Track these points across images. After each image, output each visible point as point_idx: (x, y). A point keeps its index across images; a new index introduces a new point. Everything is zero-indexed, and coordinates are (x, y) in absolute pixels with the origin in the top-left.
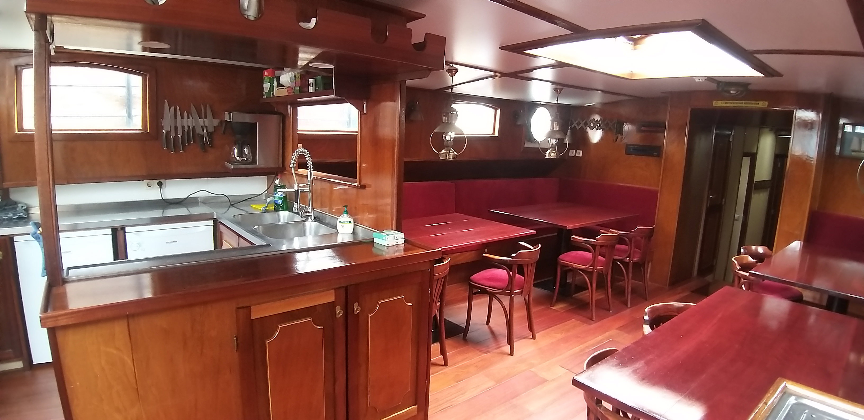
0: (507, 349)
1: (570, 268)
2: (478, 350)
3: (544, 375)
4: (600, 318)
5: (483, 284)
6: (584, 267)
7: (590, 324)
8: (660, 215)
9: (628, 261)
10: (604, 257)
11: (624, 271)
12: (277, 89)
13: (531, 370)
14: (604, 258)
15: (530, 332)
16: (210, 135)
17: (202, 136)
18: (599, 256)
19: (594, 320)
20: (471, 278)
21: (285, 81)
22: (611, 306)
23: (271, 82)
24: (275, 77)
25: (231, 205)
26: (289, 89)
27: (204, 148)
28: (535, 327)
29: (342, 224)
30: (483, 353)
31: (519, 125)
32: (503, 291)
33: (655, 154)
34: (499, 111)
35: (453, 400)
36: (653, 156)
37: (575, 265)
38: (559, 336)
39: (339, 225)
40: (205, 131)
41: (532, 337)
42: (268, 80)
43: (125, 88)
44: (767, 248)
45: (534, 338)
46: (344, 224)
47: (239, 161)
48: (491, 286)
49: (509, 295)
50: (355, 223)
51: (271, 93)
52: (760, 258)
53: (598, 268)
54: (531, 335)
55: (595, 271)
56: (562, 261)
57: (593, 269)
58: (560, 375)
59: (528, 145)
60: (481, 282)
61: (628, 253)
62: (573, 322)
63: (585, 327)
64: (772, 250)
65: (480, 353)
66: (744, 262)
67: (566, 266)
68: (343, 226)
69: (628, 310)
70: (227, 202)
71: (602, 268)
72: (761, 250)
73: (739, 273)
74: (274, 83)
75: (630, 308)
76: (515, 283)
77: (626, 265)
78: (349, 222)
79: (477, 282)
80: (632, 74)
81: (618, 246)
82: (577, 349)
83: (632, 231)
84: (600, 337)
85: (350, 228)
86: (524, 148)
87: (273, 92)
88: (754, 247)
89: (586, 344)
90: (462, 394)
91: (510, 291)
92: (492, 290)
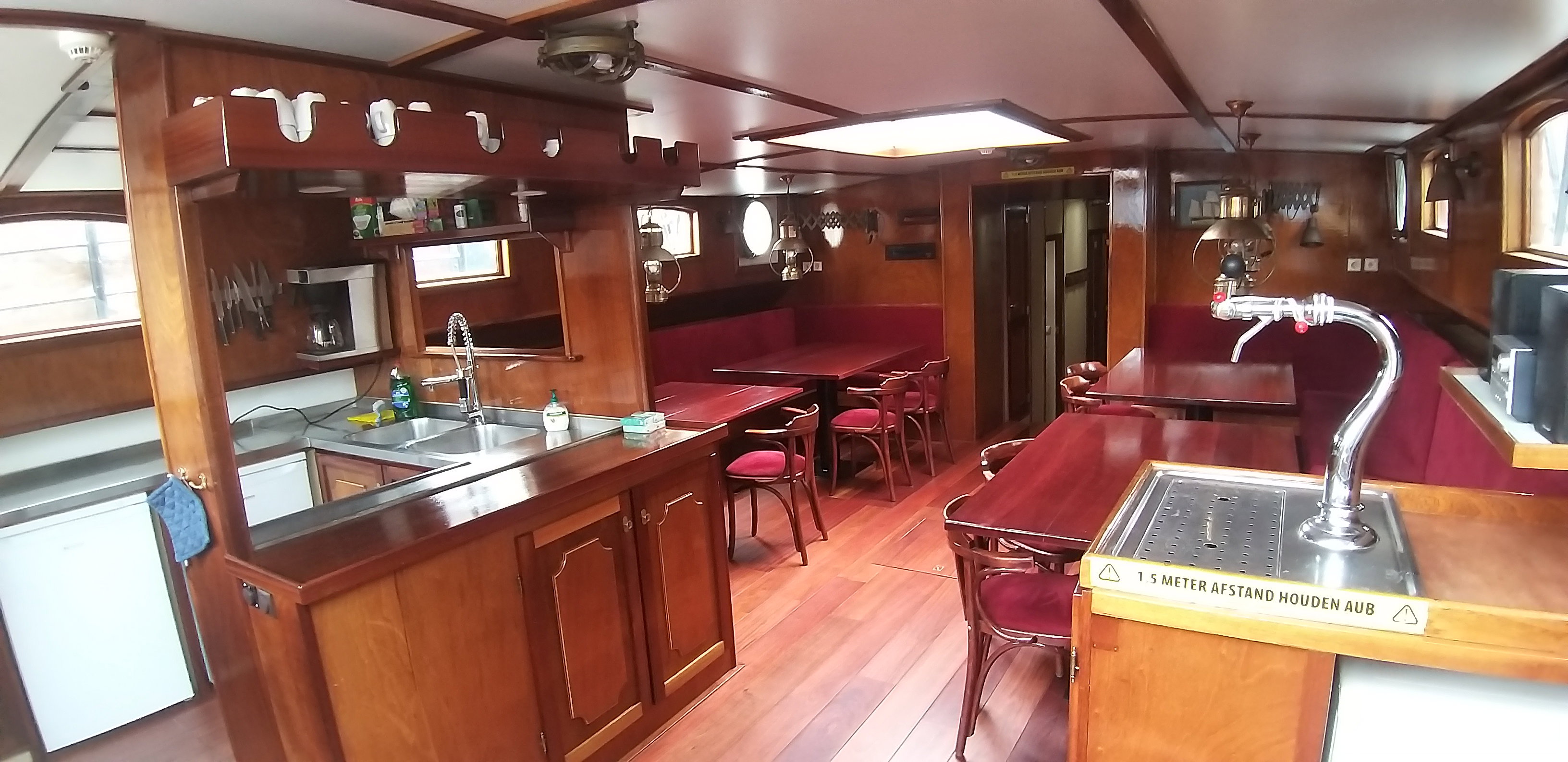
0: (798, 558)
1: (849, 434)
2: (756, 569)
3: (857, 578)
4: (901, 498)
5: (749, 474)
6: (869, 429)
7: (891, 507)
8: (950, 342)
9: (922, 412)
10: (895, 413)
11: (920, 428)
12: (386, 224)
13: (838, 576)
14: (893, 414)
15: (818, 531)
16: (269, 312)
17: (257, 315)
18: (888, 412)
19: (894, 500)
20: (727, 469)
21: (403, 209)
22: (912, 480)
23: (372, 212)
24: (378, 204)
25: (311, 423)
26: (416, 222)
27: (260, 334)
28: (825, 524)
29: (552, 418)
30: (766, 571)
31: (729, 234)
32: (779, 478)
33: (929, 255)
34: (696, 215)
35: (754, 633)
36: (924, 257)
37: (857, 429)
38: (857, 529)
39: (547, 421)
40: (260, 306)
41: (822, 538)
42: (365, 210)
43: (86, 248)
44: (1099, 363)
45: (825, 539)
46: (555, 418)
47: (324, 349)
48: (762, 474)
49: (788, 483)
50: (570, 414)
51: (375, 230)
52: (1093, 377)
53: (889, 427)
54: (820, 536)
55: (886, 431)
56: (836, 427)
57: (883, 430)
58: (877, 574)
59: (743, 263)
60: (745, 473)
61: (921, 400)
62: (867, 509)
63: (887, 512)
64: (1105, 365)
65: (762, 572)
66: (1075, 385)
67: (844, 432)
68: (553, 421)
69: (933, 481)
70: (300, 420)
71: (893, 426)
72: (1092, 367)
73: (1072, 399)
74: (377, 214)
75: (936, 476)
76: (795, 464)
77: (920, 418)
78: (561, 413)
79: (739, 473)
80: (895, 150)
81: (908, 394)
82: (887, 539)
83: (922, 369)
84: (910, 520)
85: (563, 422)
86: (739, 267)
87: (377, 229)
88: (1083, 365)
89: (896, 532)
90: (762, 624)
91: (789, 477)
92: (765, 480)
